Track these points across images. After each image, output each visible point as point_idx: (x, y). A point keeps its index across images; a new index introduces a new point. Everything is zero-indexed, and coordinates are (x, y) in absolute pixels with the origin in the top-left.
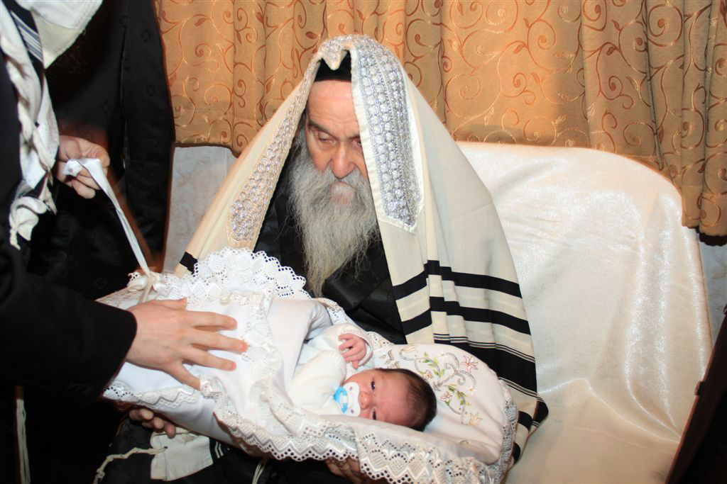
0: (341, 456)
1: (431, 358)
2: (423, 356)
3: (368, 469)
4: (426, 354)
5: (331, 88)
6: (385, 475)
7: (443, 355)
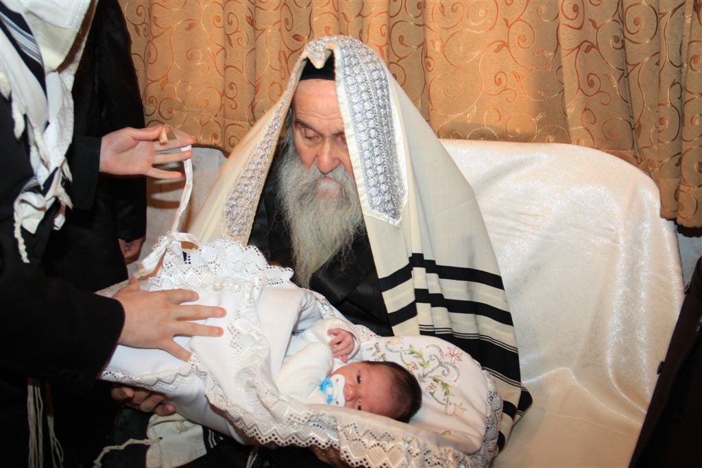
0: (324, 444)
1: (416, 350)
2: (408, 348)
3: (347, 457)
4: (411, 346)
5: (316, 86)
6: (364, 463)
7: (428, 347)
